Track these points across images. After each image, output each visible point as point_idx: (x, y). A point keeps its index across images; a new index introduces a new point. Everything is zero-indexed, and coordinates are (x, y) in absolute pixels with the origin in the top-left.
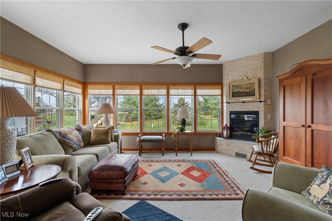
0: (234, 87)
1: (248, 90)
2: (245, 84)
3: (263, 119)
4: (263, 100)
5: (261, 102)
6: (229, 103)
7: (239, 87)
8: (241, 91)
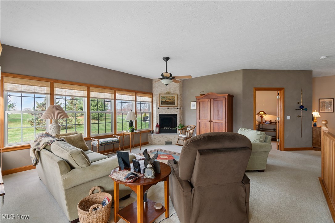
0: (162, 97)
1: (171, 101)
2: (169, 96)
3: (179, 119)
4: (179, 107)
5: (178, 108)
6: (158, 108)
7: (165, 98)
8: (167, 100)
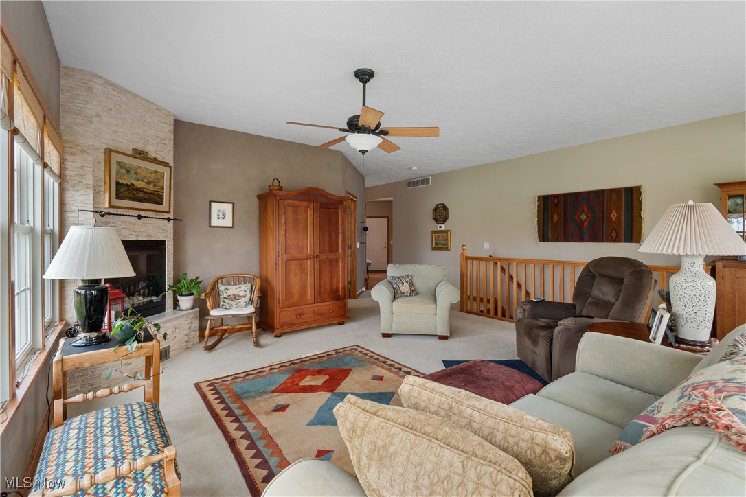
0: (122, 168)
1: (151, 187)
2: (146, 170)
3: (172, 258)
5: (169, 220)
6: (102, 214)
7: (132, 172)
8: (137, 184)
